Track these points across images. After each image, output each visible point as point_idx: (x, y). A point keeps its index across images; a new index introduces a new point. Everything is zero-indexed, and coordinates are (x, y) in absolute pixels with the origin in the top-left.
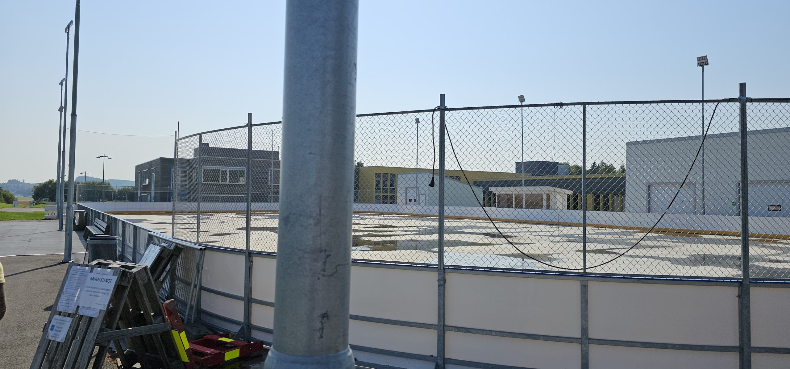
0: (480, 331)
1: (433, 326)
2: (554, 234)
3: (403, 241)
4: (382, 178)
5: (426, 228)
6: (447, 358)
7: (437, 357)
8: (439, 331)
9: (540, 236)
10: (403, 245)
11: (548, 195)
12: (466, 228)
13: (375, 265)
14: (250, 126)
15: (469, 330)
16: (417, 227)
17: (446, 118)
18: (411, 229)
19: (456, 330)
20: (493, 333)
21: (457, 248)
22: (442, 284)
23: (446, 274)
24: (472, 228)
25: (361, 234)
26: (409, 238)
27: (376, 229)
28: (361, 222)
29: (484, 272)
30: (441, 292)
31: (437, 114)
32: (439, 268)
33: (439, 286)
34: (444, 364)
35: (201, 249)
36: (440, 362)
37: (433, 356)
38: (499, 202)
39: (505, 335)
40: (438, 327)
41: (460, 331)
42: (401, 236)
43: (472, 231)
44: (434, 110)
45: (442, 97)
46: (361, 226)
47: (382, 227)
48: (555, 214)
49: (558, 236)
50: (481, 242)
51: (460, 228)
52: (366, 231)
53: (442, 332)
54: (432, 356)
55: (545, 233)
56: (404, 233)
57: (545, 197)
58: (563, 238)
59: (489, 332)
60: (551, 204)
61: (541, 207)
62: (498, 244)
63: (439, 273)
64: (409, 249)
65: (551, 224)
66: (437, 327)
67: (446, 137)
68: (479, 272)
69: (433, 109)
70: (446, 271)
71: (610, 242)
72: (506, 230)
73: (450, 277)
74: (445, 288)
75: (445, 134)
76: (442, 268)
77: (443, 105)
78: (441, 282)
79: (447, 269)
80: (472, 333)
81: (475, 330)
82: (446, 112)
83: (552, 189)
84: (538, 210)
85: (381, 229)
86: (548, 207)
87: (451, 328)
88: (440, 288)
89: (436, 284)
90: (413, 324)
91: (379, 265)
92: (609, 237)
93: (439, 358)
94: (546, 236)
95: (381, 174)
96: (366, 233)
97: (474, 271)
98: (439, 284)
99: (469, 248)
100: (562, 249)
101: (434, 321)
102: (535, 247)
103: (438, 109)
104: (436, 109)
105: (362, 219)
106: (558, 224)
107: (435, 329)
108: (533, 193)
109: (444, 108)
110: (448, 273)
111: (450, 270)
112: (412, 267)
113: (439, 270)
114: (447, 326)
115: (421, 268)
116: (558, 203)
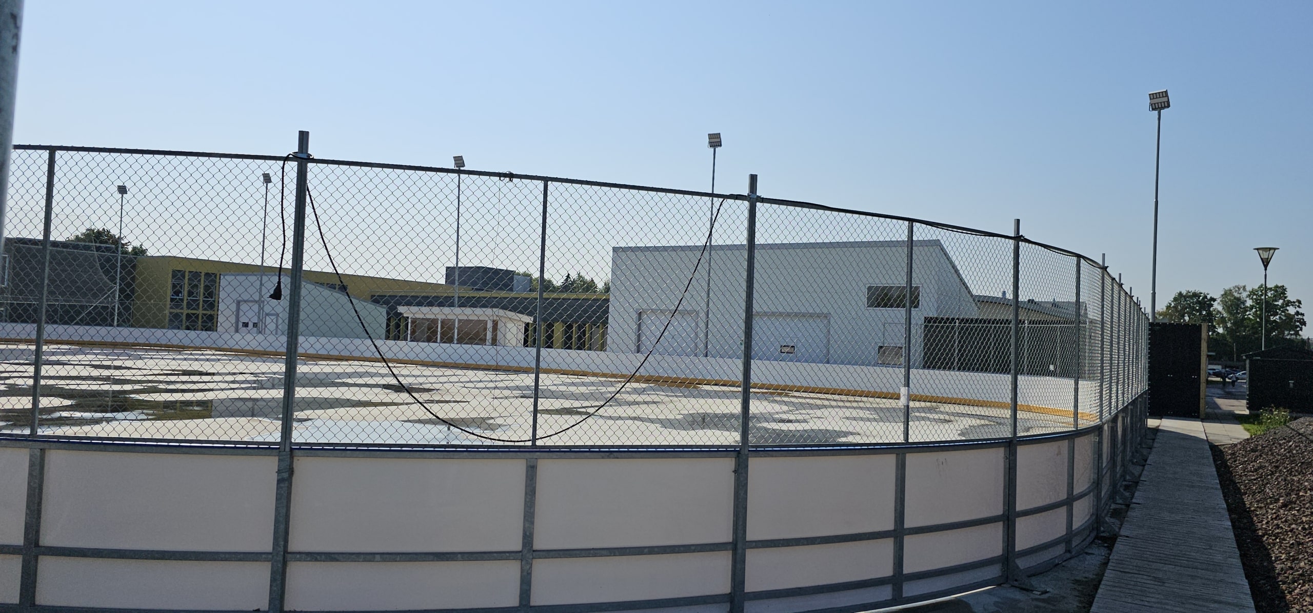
0: (354, 556)
1: (264, 556)
2: (501, 385)
3: (222, 401)
4: (186, 279)
5: (271, 376)
6: (288, 610)
7: (268, 611)
8: (275, 563)
9: (477, 388)
10: (223, 407)
11: (495, 323)
12: (350, 375)
15: (333, 556)
16: (255, 374)
17: (310, 176)
19: (309, 559)
20: (378, 557)
21: (331, 411)
22: (286, 478)
23: (295, 459)
24: (361, 375)
25: (132, 387)
26: (236, 394)
27: (166, 378)
29: (367, 452)
30: (282, 492)
31: (292, 167)
32: (282, 449)
33: (279, 481)
37: (261, 610)
38: (413, 332)
39: (398, 559)
40: (273, 556)
41: (316, 560)
43: (360, 381)
44: (286, 159)
45: (304, 137)
48: (504, 352)
49: (507, 388)
50: (375, 400)
51: (339, 375)
52: (145, 382)
53: (280, 566)
54: (258, 610)
55: (486, 383)
56: (224, 386)
57: (490, 325)
58: (514, 392)
59: (370, 557)
60: (500, 336)
61: (483, 341)
62: (407, 404)
63: (281, 458)
65: (497, 369)
66: (270, 556)
67: (308, 210)
68: (358, 452)
69: (285, 155)
70: (294, 454)
71: (585, 397)
72: (421, 380)
73: (302, 464)
74: (290, 484)
75: (307, 204)
76: (288, 449)
77: (304, 151)
78: (283, 474)
79: (297, 451)
80: (338, 560)
82: (310, 165)
83: (501, 312)
84: (479, 347)
86: (494, 342)
87: (298, 556)
88: (282, 485)
89: (274, 477)
92: (583, 389)
93: (271, 612)
94: (488, 388)
95: (184, 272)
96: (142, 386)
97: (349, 452)
98: (280, 477)
99: (353, 411)
100: (511, 409)
101: (266, 545)
102: (468, 407)
103: (294, 157)
104: (291, 156)
106: (508, 370)
107: (266, 560)
108: (471, 318)
109: (306, 157)
110: (299, 458)
111: (302, 451)
112: (225, 449)
113: (281, 453)
114: (290, 553)
115: (246, 450)
116: (509, 336)
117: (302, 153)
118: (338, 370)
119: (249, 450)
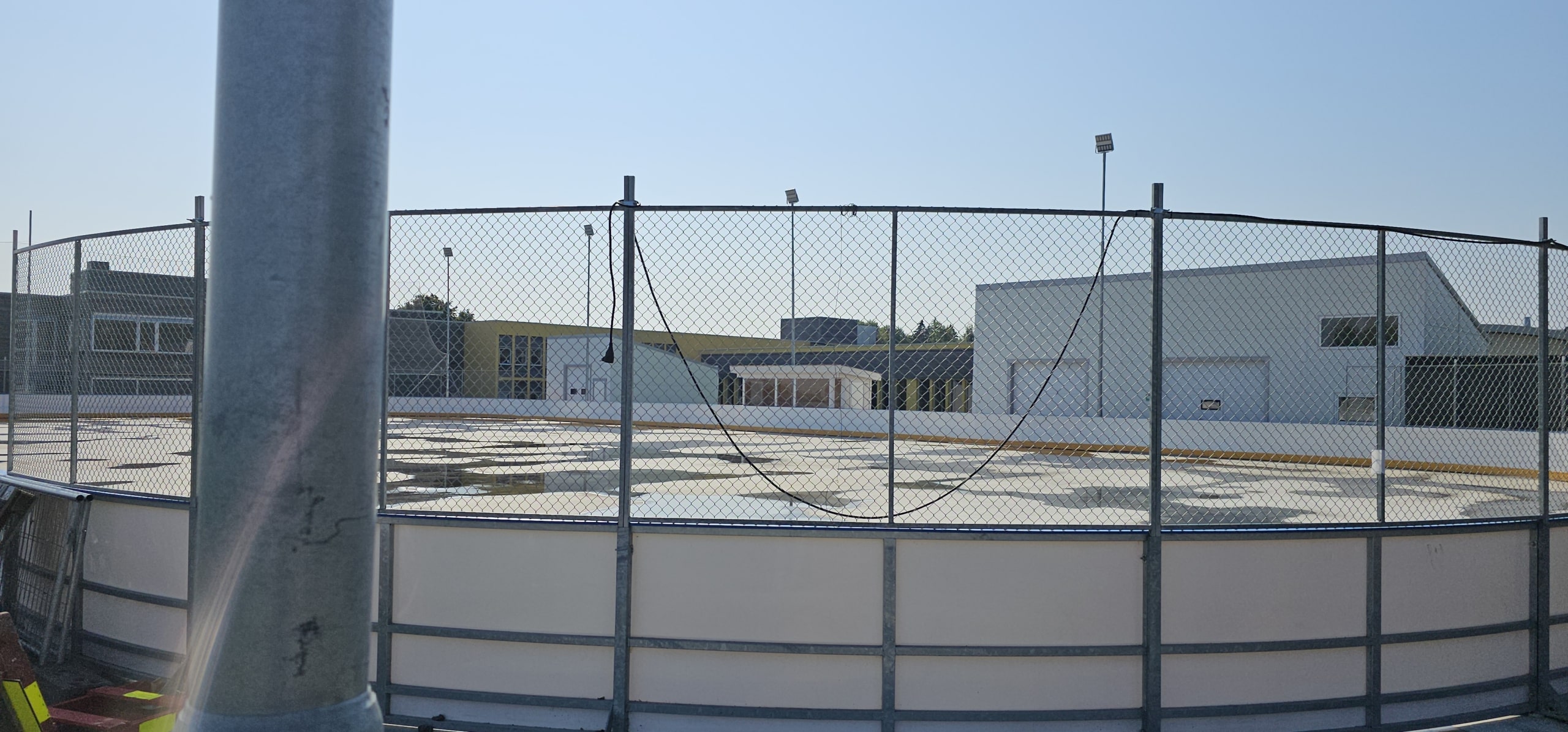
0: (698, 644)
1: (607, 640)
2: (851, 453)
3: (559, 473)
4: (514, 345)
6: (634, 700)
7: (613, 701)
8: (618, 649)
9: (824, 458)
10: (558, 481)
11: (838, 382)
12: (686, 444)
13: (485, 523)
14: (199, 224)
15: (676, 642)
16: (587, 445)
17: (637, 225)
18: (576, 449)
19: (652, 645)
20: (724, 646)
21: (668, 484)
22: (625, 557)
23: (634, 535)
24: (698, 444)
25: (467, 460)
26: (570, 467)
27: (500, 450)
28: (468, 435)
29: (709, 529)
30: (623, 572)
31: (619, 216)
32: (621, 525)
33: (619, 560)
34: (627, 713)
35: (80, 498)
36: (619, 710)
37: (606, 698)
38: (748, 395)
39: (745, 649)
40: (616, 641)
41: (660, 647)
42: (553, 464)
43: (698, 451)
44: (612, 208)
45: (629, 182)
46: (468, 445)
47: (513, 447)
48: (851, 415)
50: (715, 471)
51: (675, 445)
52: (479, 454)
53: (623, 651)
54: (603, 699)
55: (833, 452)
56: (560, 457)
57: (832, 383)
58: (865, 462)
60: (844, 395)
61: (826, 404)
62: (748, 476)
63: (620, 534)
64: (570, 489)
65: (844, 435)
66: (613, 641)
67: (637, 263)
69: (611, 204)
70: (633, 530)
72: (762, 448)
73: (643, 542)
74: (631, 563)
76: (626, 525)
77: (630, 198)
78: (622, 552)
79: (635, 527)
80: (682, 648)
81: (689, 643)
82: (637, 213)
83: (846, 369)
84: (821, 410)
85: (511, 450)
86: (838, 404)
87: (641, 642)
88: (622, 564)
89: (614, 556)
90: (566, 639)
91: (495, 523)
92: (946, 458)
93: (616, 702)
94: (835, 457)
95: (511, 336)
96: (477, 460)
97: (688, 528)
98: (620, 555)
99: (692, 484)
100: (863, 481)
101: (608, 628)
102: (815, 480)
103: (621, 206)
104: (617, 205)
105: (468, 429)
106: (857, 436)
107: (609, 645)
108: (814, 377)
109: (632, 205)
110: (637, 534)
111: (641, 527)
112: (564, 525)
113: (620, 529)
114: (633, 638)
115: (584, 525)
116: (858, 396)
117: (628, 200)
119: (587, 525)
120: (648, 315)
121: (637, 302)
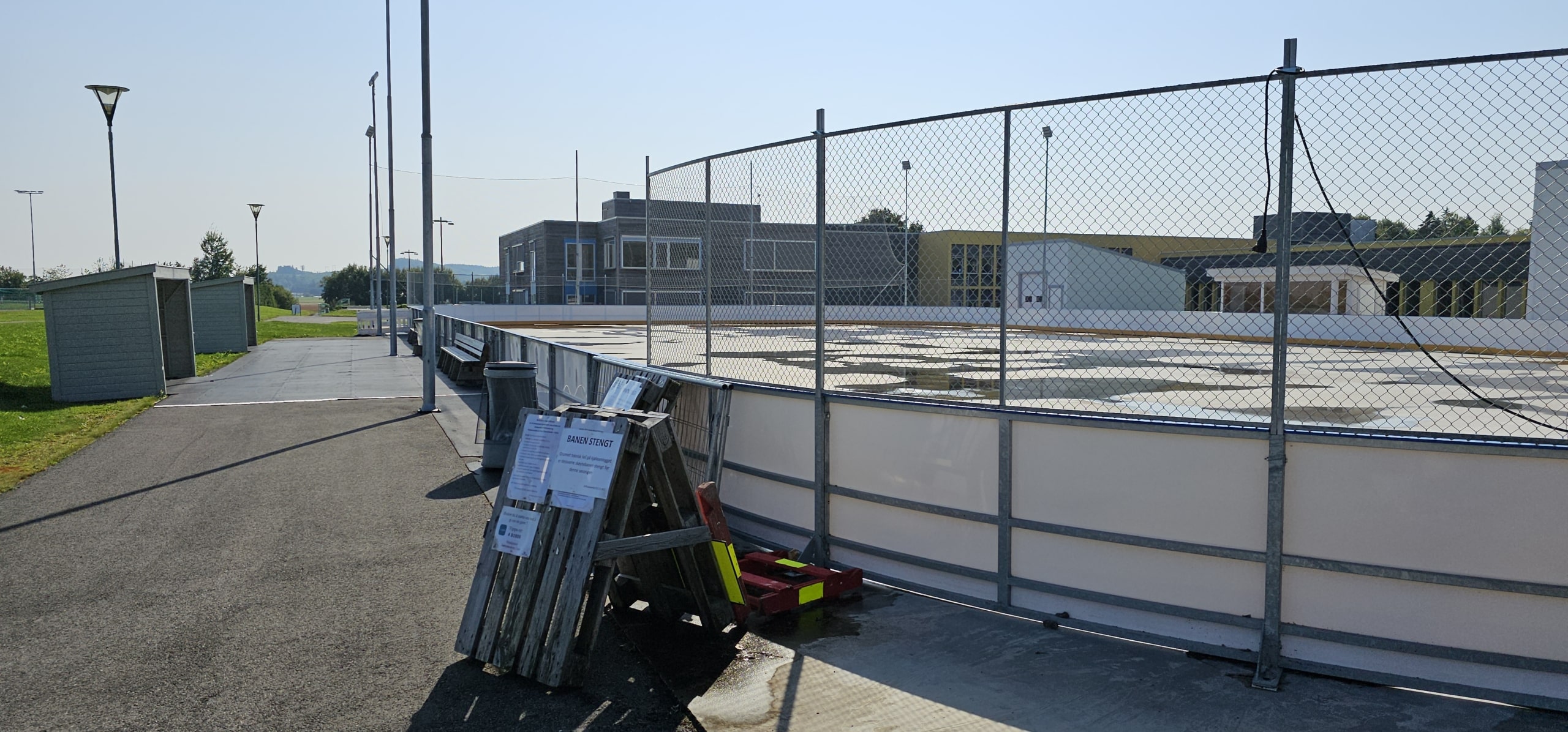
0: (1371, 569)
1: (1255, 555)
2: (1372, 366)
5: (1075, 354)
6: (1286, 622)
7: (1264, 620)
8: (1271, 565)
9: (1337, 370)
11: (1343, 285)
12: (1165, 353)
14: (820, 136)
15: (1343, 565)
16: (1058, 352)
17: (1298, 95)
18: (1048, 356)
19: (1311, 565)
20: (1405, 574)
22: (1277, 467)
23: (1288, 444)
24: (1178, 353)
25: (949, 365)
27: (972, 357)
29: (1386, 442)
30: (1276, 483)
31: (1277, 86)
32: (1273, 431)
33: (1271, 470)
34: (1279, 634)
35: (725, 386)
36: (1271, 630)
37: (1252, 616)
38: (1227, 301)
39: (1434, 581)
40: (1267, 557)
41: (1321, 568)
43: (1178, 360)
44: (1268, 78)
45: (1290, 46)
46: (940, 351)
47: (981, 353)
48: (1358, 323)
49: (1381, 370)
50: (1210, 382)
51: (1153, 353)
52: (958, 360)
53: (1277, 568)
54: (1249, 617)
55: (1349, 364)
56: (1032, 364)
57: (1335, 287)
58: (1390, 375)
59: (1394, 573)
60: (1350, 300)
61: (1327, 309)
62: (1248, 388)
63: (1273, 442)
65: (1349, 345)
66: (1264, 557)
67: (1297, 138)
68: (1372, 440)
69: (1268, 74)
70: (1287, 438)
71: (1505, 383)
72: (1252, 359)
73: (1296, 451)
74: (1284, 474)
75: (1295, 131)
76: (1280, 432)
77: (1291, 64)
78: (1277, 462)
79: (1291, 435)
80: (1350, 572)
81: (1358, 567)
82: (1299, 81)
83: (1354, 270)
84: (1320, 317)
85: (982, 357)
86: (1342, 310)
87: (1298, 561)
88: (1275, 474)
89: (1266, 466)
90: (1206, 549)
92: (1504, 373)
93: (1268, 623)
94: (1352, 370)
96: (957, 364)
97: (1360, 439)
98: (1272, 465)
100: (1404, 399)
101: (1259, 543)
102: (1325, 394)
103: (1281, 74)
104: (1275, 73)
105: (933, 336)
106: (1365, 347)
107: (1257, 560)
108: (1311, 279)
109: (1294, 71)
110: (1292, 444)
111: (1299, 436)
112: (1203, 429)
113: (1273, 436)
114: (1285, 555)
115: (1228, 431)
116: (1367, 301)
117: (1289, 67)
118: (1153, 347)
119: (1231, 431)
120: (1310, 197)
121: (1295, 183)
